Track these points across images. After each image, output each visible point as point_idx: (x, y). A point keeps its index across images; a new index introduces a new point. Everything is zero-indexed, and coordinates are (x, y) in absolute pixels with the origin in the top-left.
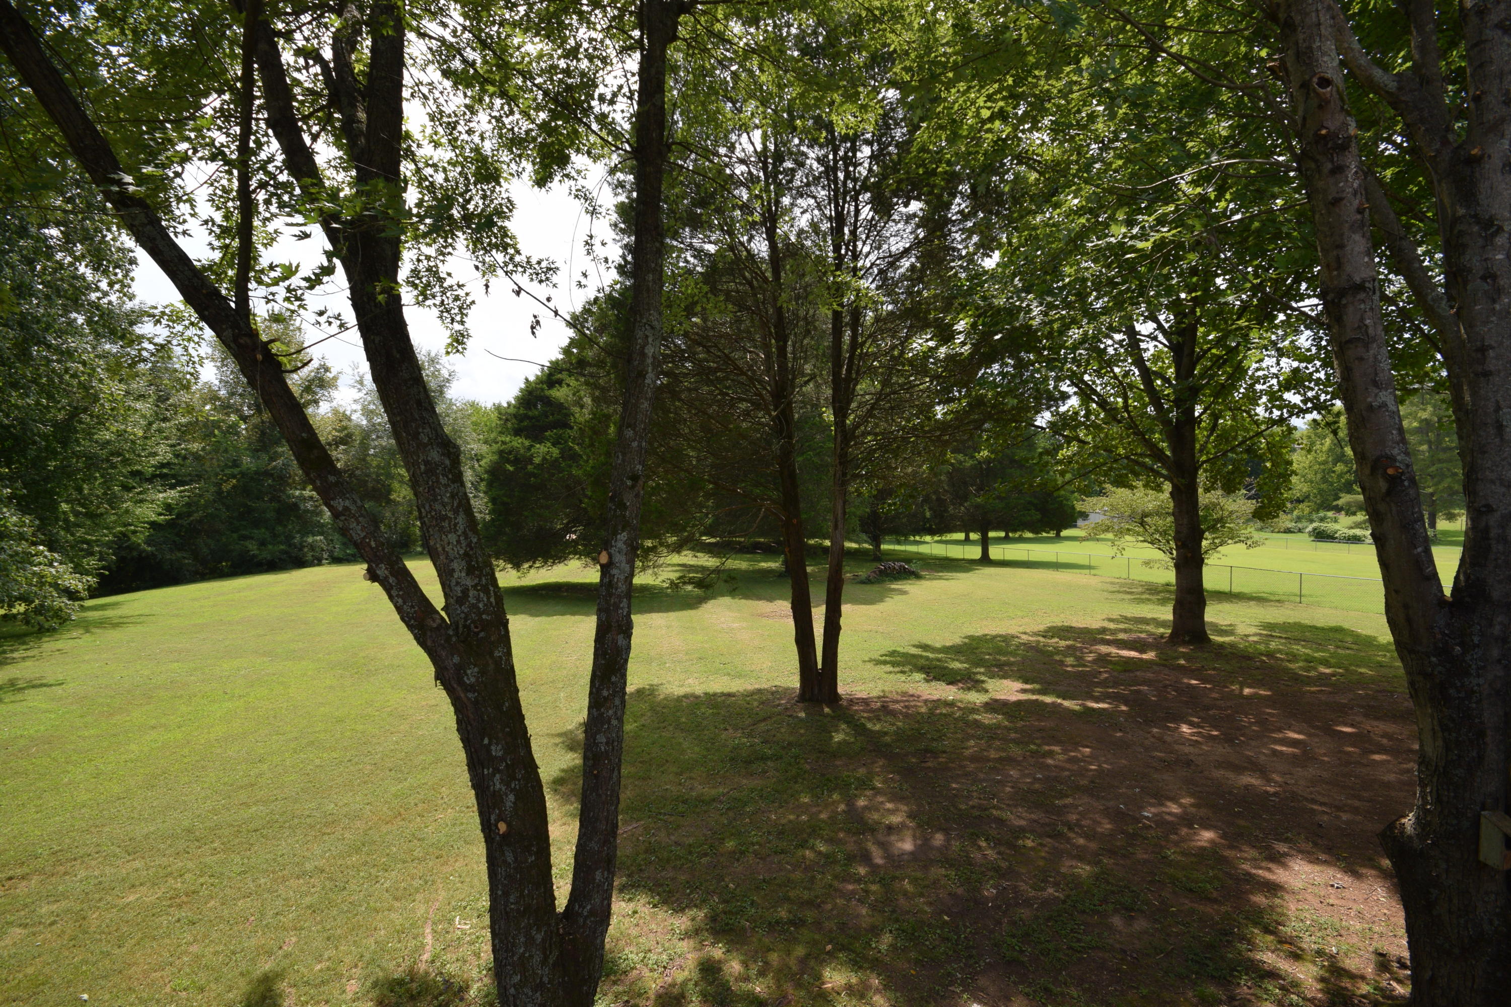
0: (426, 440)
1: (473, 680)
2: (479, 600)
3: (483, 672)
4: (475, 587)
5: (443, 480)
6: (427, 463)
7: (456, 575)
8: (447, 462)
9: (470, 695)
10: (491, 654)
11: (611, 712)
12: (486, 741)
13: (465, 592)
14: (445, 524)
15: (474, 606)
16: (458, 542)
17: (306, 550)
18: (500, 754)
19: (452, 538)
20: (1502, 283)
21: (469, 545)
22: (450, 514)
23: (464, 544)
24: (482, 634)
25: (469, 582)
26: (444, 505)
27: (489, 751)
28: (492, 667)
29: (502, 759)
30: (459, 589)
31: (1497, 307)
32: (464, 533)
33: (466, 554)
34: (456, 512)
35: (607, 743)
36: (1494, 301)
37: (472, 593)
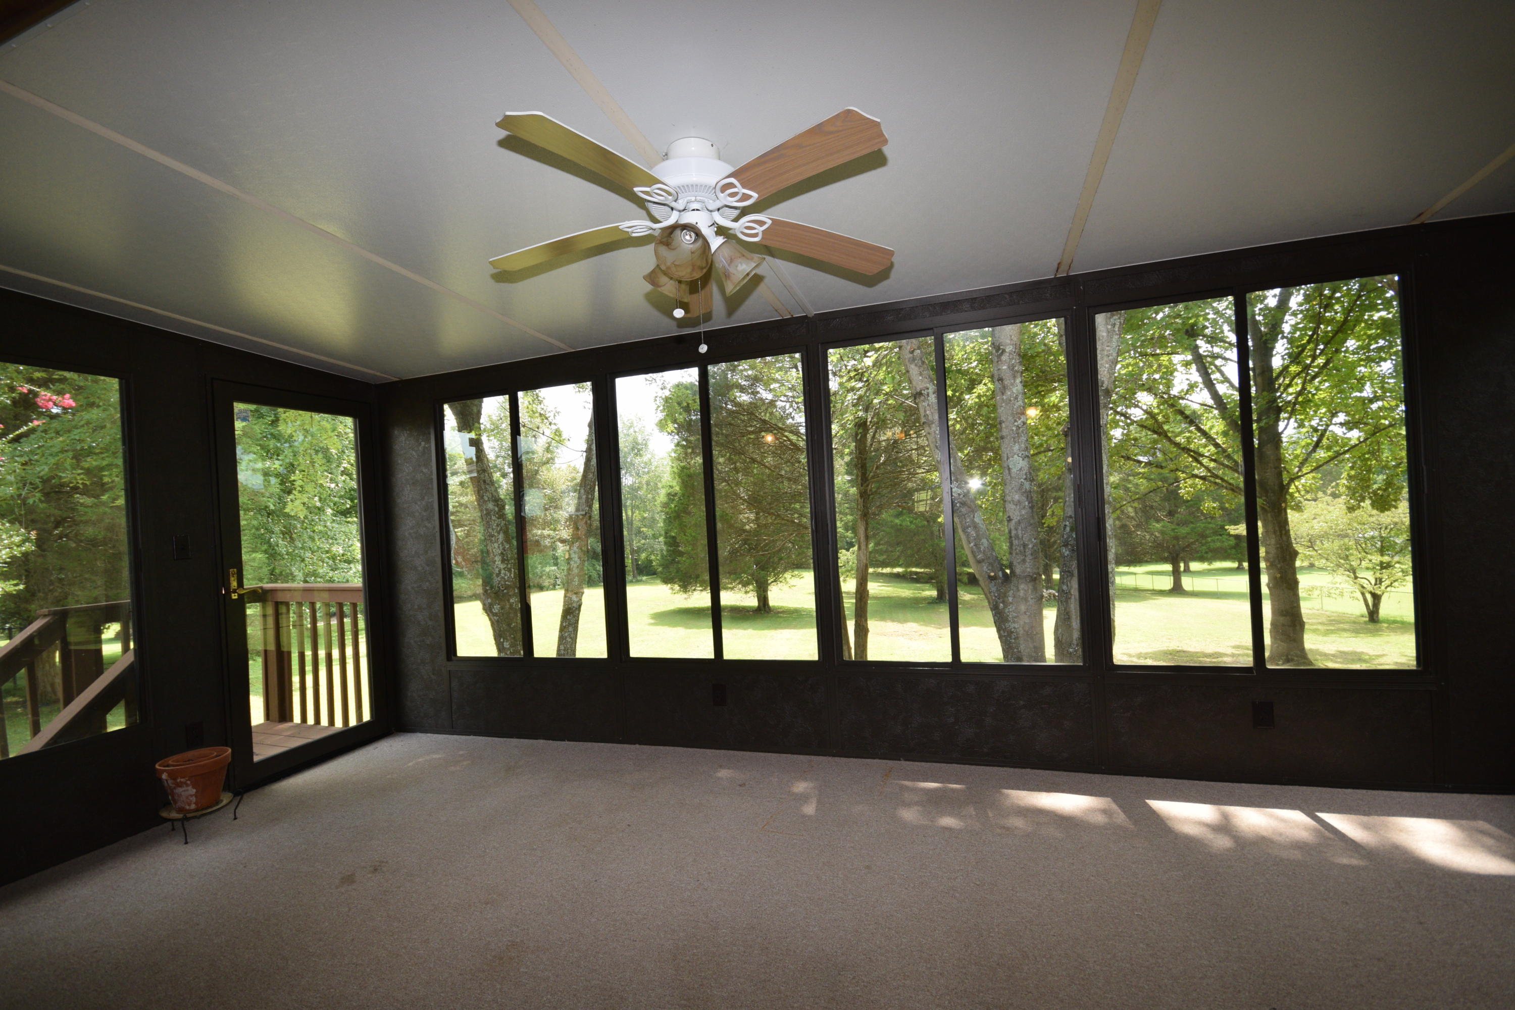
0: (486, 499)
1: (497, 611)
2: (505, 575)
3: (502, 608)
4: (504, 569)
5: (493, 518)
6: (487, 510)
7: (497, 563)
8: (497, 509)
9: (495, 618)
10: (508, 600)
11: (566, 634)
12: (502, 640)
13: (500, 571)
14: (493, 539)
15: (503, 578)
16: (499, 547)
17: (544, 577)
18: (508, 647)
19: (496, 545)
20: (1006, 383)
21: (504, 549)
22: (496, 534)
23: (501, 548)
24: (505, 591)
25: (502, 566)
26: (493, 530)
27: (503, 645)
28: (508, 606)
29: (509, 649)
30: (497, 569)
31: (1005, 397)
32: (502, 543)
33: (502, 553)
34: (499, 533)
35: (564, 650)
36: (1003, 394)
37: (503, 572)
